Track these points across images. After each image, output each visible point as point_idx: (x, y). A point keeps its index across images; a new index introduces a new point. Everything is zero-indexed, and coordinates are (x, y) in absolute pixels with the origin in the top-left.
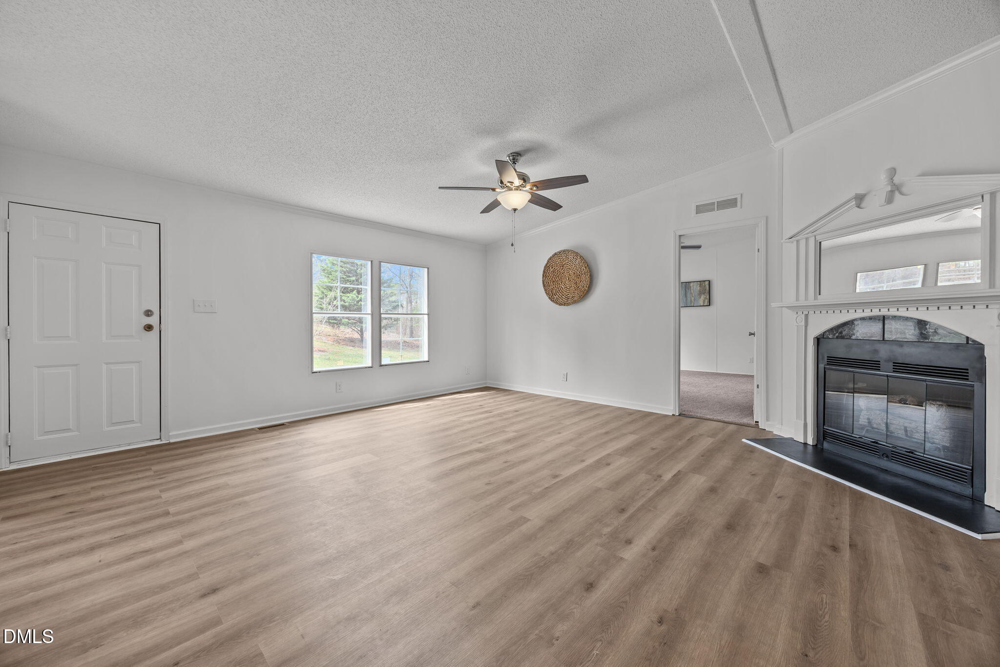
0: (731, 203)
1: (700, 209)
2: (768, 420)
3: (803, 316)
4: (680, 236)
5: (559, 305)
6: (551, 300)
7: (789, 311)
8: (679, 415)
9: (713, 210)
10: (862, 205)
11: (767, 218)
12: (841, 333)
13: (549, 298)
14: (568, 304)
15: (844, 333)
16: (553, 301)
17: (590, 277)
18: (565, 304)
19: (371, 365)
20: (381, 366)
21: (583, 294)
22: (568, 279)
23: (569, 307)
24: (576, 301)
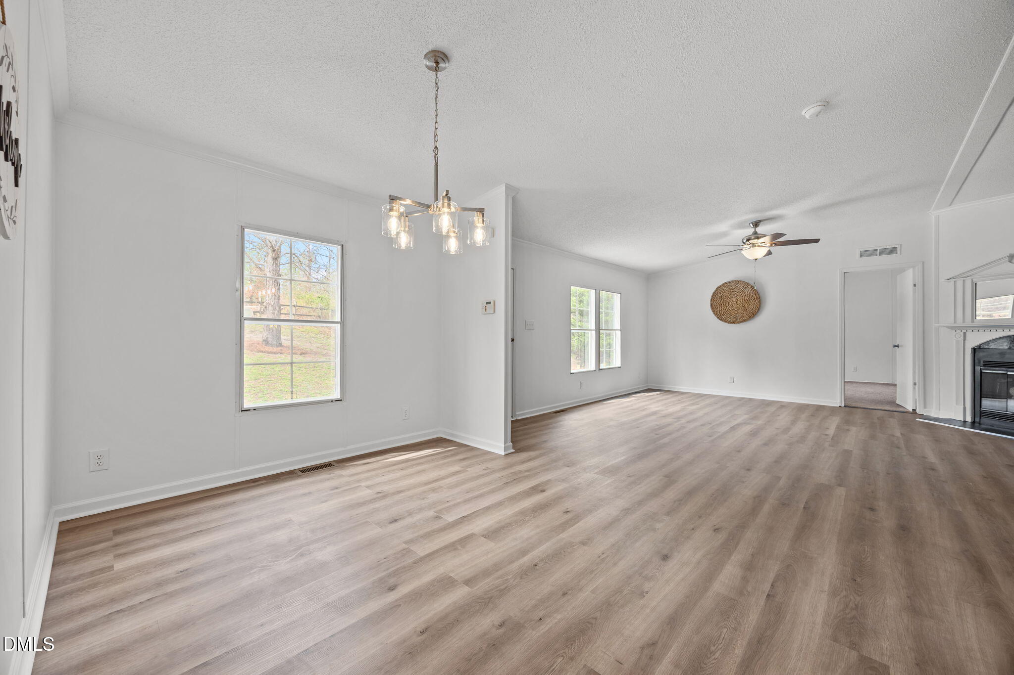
0: (893, 251)
1: (863, 254)
2: (925, 407)
3: (961, 334)
4: (844, 273)
5: (729, 323)
6: (720, 319)
7: (949, 329)
8: (845, 406)
9: (876, 255)
10: (1013, 261)
11: (923, 263)
13: (718, 318)
14: (738, 323)
16: (721, 320)
17: (760, 302)
18: (734, 323)
19: (595, 369)
20: (600, 370)
21: (753, 315)
22: (735, 303)
23: (738, 325)
24: (745, 321)
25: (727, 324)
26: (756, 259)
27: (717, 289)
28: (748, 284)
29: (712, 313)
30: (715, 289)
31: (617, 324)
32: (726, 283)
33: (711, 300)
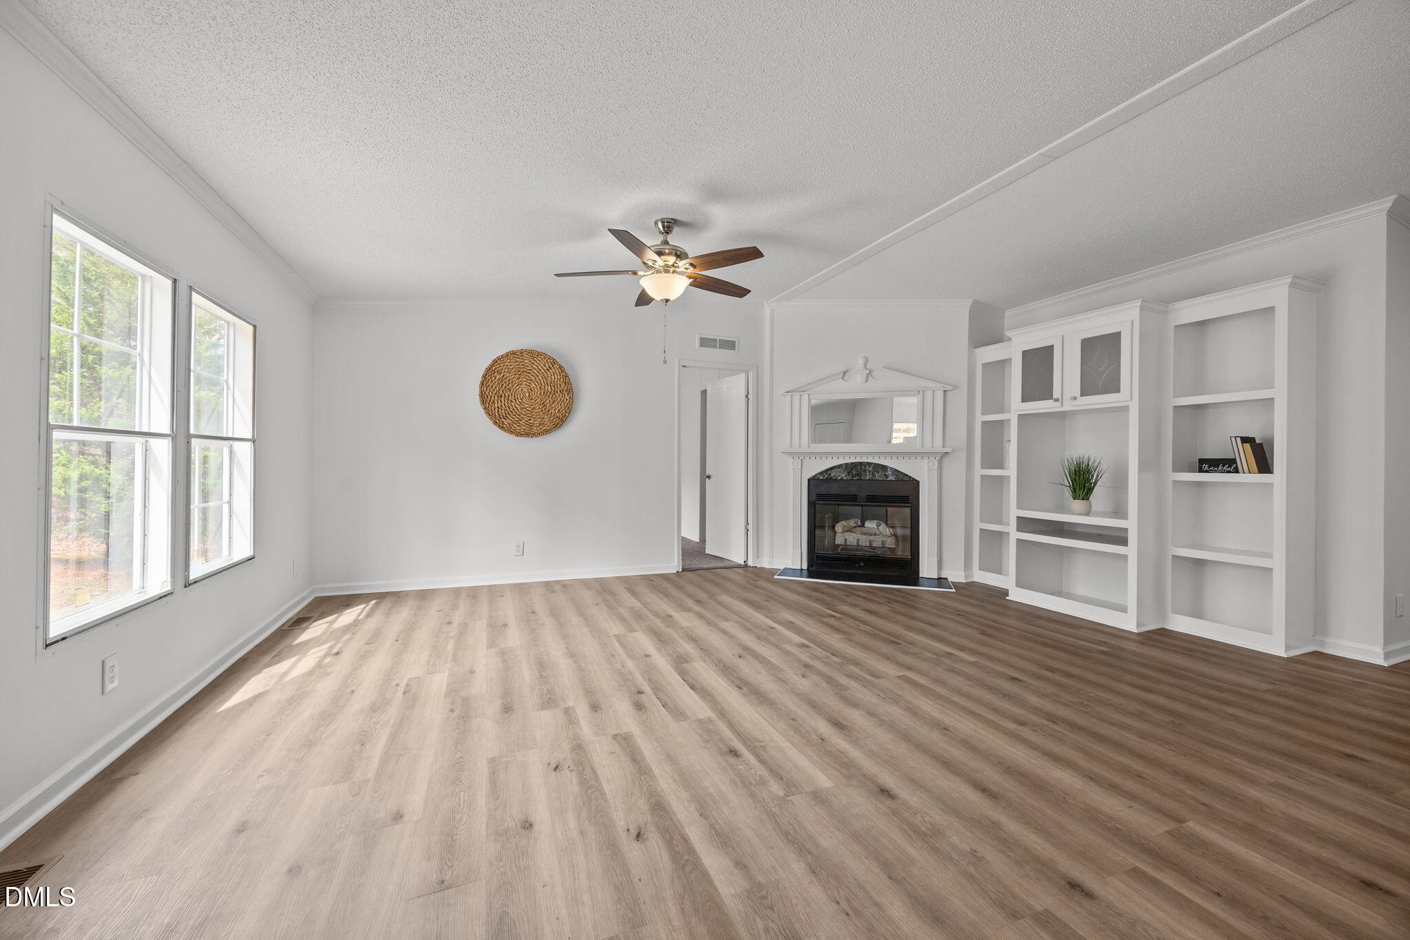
0: (729, 345)
1: (705, 342)
3: (799, 461)
4: (683, 367)
5: (517, 435)
6: (499, 427)
8: (683, 571)
9: (715, 346)
10: (845, 378)
11: (758, 368)
12: (830, 475)
13: (495, 423)
14: (534, 434)
15: (832, 475)
16: (502, 428)
17: (572, 398)
18: (527, 435)
19: (168, 588)
20: (188, 585)
21: (560, 421)
22: (527, 395)
23: (535, 439)
24: (547, 432)
25: (513, 437)
26: (667, 301)
27: (495, 361)
28: (554, 362)
29: (482, 412)
30: (489, 362)
31: (240, 422)
32: (514, 353)
33: (482, 384)
